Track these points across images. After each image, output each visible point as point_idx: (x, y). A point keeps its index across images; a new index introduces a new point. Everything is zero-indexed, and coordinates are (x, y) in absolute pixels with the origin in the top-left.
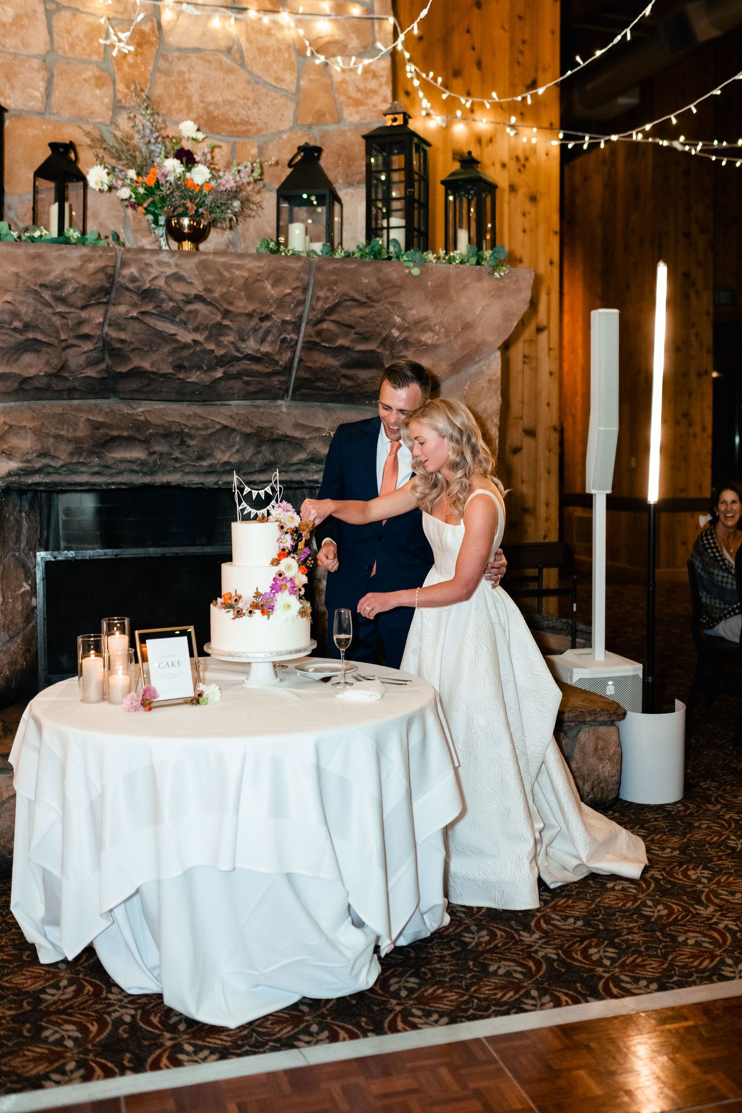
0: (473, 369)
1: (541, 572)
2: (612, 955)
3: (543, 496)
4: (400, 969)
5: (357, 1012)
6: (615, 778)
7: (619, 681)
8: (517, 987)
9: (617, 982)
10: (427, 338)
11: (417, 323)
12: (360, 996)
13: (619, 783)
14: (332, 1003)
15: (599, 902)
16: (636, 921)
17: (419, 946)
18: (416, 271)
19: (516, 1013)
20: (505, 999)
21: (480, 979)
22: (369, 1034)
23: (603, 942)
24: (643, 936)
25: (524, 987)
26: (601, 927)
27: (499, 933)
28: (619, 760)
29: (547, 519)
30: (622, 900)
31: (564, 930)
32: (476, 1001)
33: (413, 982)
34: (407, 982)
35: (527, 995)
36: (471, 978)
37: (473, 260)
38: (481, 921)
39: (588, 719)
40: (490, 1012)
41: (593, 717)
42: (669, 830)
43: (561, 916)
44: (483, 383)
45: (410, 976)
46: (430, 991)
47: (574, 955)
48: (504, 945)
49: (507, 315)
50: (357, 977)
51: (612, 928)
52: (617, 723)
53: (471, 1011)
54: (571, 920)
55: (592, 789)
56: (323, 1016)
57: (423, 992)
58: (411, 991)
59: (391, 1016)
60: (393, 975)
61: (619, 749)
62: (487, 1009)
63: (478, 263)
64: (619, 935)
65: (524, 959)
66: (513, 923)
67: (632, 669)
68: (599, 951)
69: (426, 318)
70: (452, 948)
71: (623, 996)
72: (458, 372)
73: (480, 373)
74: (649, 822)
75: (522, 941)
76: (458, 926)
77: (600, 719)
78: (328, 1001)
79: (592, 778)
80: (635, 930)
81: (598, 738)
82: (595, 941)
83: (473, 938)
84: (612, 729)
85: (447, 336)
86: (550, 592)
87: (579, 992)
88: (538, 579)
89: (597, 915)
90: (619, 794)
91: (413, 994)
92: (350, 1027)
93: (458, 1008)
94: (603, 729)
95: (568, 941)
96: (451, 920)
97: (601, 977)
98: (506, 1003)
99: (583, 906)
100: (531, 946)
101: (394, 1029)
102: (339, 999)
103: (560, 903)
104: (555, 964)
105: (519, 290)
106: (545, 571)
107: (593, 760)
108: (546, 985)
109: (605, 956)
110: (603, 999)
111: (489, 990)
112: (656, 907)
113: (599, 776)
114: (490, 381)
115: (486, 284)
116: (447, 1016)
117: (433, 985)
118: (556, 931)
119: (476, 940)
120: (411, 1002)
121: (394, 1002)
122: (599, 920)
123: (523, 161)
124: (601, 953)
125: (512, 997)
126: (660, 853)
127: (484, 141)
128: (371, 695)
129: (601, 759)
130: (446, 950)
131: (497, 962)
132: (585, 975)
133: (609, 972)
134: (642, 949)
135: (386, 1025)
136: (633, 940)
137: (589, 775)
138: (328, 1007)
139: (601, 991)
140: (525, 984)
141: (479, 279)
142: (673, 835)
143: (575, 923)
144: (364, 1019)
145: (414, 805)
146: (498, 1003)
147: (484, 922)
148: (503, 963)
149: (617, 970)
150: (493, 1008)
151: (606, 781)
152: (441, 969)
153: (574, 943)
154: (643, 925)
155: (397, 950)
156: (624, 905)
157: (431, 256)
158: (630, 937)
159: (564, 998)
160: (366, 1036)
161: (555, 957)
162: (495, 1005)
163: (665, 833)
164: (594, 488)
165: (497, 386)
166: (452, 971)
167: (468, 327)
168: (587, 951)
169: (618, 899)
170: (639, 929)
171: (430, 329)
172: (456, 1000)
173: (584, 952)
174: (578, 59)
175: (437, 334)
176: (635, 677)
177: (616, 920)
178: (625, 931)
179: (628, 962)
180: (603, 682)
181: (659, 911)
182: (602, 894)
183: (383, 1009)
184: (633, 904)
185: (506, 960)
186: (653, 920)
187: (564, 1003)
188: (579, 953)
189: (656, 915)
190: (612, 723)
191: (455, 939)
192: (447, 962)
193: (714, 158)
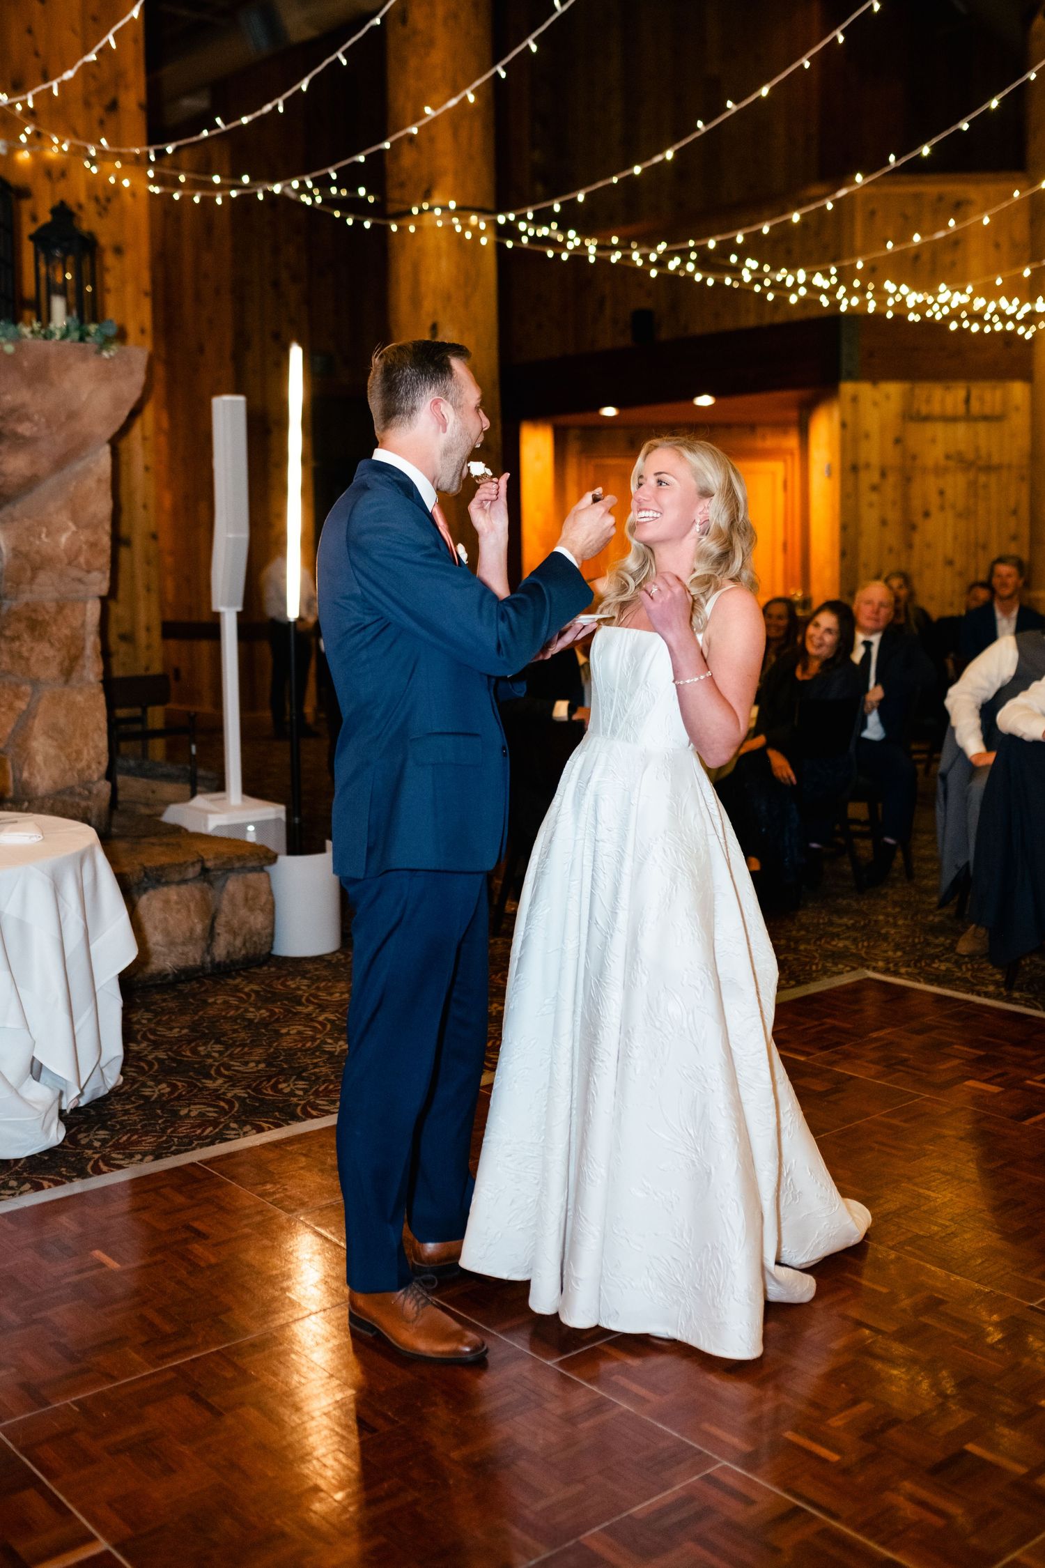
0: (79, 466)
1: (144, 711)
2: (304, 1086)
3: (142, 618)
4: (85, 1126)
5: (53, 1165)
6: (268, 931)
7: (261, 826)
8: (215, 1123)
9: (315, 1107)
10: (24, 429)
11: (13, 410)
12: (51, 1152)
13: (272, 935)
14: (22, 1162)
15: (277, 1046)
16: (320, 1057)
17: (99, 1104)
18: (9, 348)
19: (220, 1142)
20: (205, 1134)
21: (173, 1123)
22: (74, 1180)
23: (291, 1078)
24: (330, 1068)
25: (221, 1123)
26: (285, 1066)
27: (179, 1084)
28: (270, 910)
29: (149, 647)
30: (301, 1041)
31: (247, 1073)
32: (176, 1140)
33: (103, 1134)
34: (97, 1135)
35: (227, 1127)
36: (163, 1123)
37: (76, 335)
38: (157, 1076)
39: (237, 865)
40: (194, 1145)
41: (242, 863)
42: (333, 978)
43: (240, 1062)
44: (91, 483)
45: (98, 1130)
46: (125, 1138)
47: (265, 1091)
48: (188, 1093)
49: (117, 401)
50: (47, 1132)
51: (297, 1065)
52: (267, 868)
53: (174, 1148)
54: (252, 1065)
55: (244, 944)
56: (17, 1173)
57: (117, 1140)
58: (104, 1142)
59: (91, 1163)
60: (79, 1132)
61: (270, 898)
62: (191, 1143)
63: (82, 339)
64: (305, 1070)
65: (213, 1101)
66: (191, 1074)
67: (274, 812)
68: (289, 1085)
69: (23, 405)
70: (134, 1103)
71: (323, 1116)
72: (62, 469)
73: (88, 471)
74: (310, 972)
75: (206, 1087)
76: (133, 1084)
77: (250, 864)
78: (17, 1161)
79: (244, 931)
80: (321, 1064)
81: (248, 887)
82: (282, 1078)
83: (154, 1092)
84: (262, 875)
85: (48, 426)
86: (156, 734)
87: (279, 1119)
88: (141, 720)
89: (278, 1057)
90: (272, 948)
91: (108, 1143)
92: (51, 1177)
93: (159, 1146)
94: (252, 877)
95: (255, 1081)
96: (124, 1079)
97: (297, 1105)
98: (207, 1137)
99: (261, 1051)
100: (218, 1090)
101: (98, 1171)
102: (28, 1158)
103: (236, 1052)
104: (247, 1100)
105: (131, 373)
106: (150, 710)
107: (243, 912)
108: (243, 1118)
109: (297, 1088)
110: (304, 1120)
111: (186, 1129)
112: (337, 1043)
113: (250, 929)
114: (99, 481)
115: (92, 364)
116: (151, 1154)
117: (126, 1134)
118: (239, 1075)
119: (157, 1093)
120: (108, 1149)
121: (90, 1152)
122: (281, 1061)
123: (103, 201)
124: (292, 1086)
125: (211, 1131)
126: (328, 998)
127: (55, 174)
128: (31, 837)
129: (251, 910)
130: (128, 1104)
131: (185, 1107)
132: (281, 1105)
133: (304, 1100)
134: (332, 1078)
135: (89, 1170)
136: (321, 1072)
137: (241, 929)
138: (20, 1165)
139: (300, 1115)
140: (222, 1120)
141: (84, 359)
142: (339, 981)
143: (257, 1066)
144: (63, 1169)
145: (92, 947)
146: (199, 1137)
147: (160, 1077)
148: (192, 1107)
149: (311, 1097)
150: (196, 1142)
151: (259, 934)
152: (129, 1120)
153: (261, 1082)
154: (328, 1059)
155: (76, 1110)
156: (304, 1045)
157: (26, 330)
158: (317, 1070)
159: (265, 1125)
160: (71, 1181)
161: (246, 1095)
162: (196, 1140)
163: (330, 981)
164: (222, 604)
165: (106, 487)
166: (141, 1121)
167: (72, 416)
168: (277, 1087)
169: (295, 1041)
170: (324, 1062)
171: (28, 418)
172: (155, 1142)
173: (274, 1087)
174: (218, 121)
175: (36, 424)
176: (277, 820)
177: (299, 1058)
178: (311, 1067)
179: (321, 1089)
180: (242, 827)
181: (340, 1046)
182: (278, 1039)
183: (80, 1159)
184: (313, 1044)
185: (195, 1104)
186: (336, 1054)
187: (266, 1129)
188: (269, 1089)
189: (338, 1049)
190: (261, 869)
191: (133, 1095)
192: (133, 1114)
193: (337, 214)
